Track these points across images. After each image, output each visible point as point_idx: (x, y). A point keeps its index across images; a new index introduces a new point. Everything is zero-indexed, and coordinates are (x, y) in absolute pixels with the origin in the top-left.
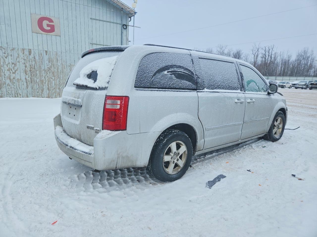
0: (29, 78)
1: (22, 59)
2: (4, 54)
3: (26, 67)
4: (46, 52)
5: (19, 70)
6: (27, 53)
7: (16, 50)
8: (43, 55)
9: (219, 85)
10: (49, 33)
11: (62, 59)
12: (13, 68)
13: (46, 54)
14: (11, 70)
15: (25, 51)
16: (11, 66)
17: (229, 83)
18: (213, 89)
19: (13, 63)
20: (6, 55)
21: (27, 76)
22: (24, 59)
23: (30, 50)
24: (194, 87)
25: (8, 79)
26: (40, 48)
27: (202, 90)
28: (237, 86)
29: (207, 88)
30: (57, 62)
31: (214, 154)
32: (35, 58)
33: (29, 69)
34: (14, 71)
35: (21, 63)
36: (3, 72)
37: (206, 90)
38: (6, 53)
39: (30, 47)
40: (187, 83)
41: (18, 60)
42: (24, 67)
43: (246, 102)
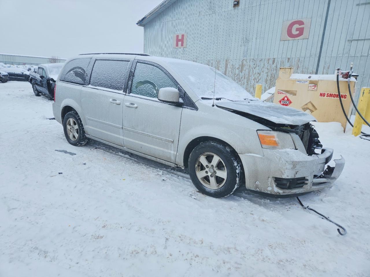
0: (267, 87)
1: (266, 68)
2: (254, 66)
3: (267, 76)
4: (289, 59)
5: (261, 80)
6: (271, 62)
7: (263, 60)
8: (284, 63)
9: (101, 83)
10: (296, 38)
11: (303, 66)
12: (258, 78)
13: (288, 62)
14: (256, 79)
15: (270, 60)
16: (256, 76)
17: (112, 82)
18: (96, 86)
19: (258, 73)
20: (255, 66)
21: (267, 85)
22: (268, 69)
23: (275, 59)
24: (82, 82)
25: (252, 88)
26: (284, 56)
27: (87, 85)
28: (121, 86)
29: (91, 85)
30: (298, 69)
31: (127, 156)
32: (276, 67)
33: (270, 78)
34: (257, 81)
35: (264, 72)
36: (250, 81)
37: (90, 86)
38: (256, 64)
39: (275, 57)
40: (79, 80)
41: (263, 70)
42: (266, 76)
43: (124, 105)
